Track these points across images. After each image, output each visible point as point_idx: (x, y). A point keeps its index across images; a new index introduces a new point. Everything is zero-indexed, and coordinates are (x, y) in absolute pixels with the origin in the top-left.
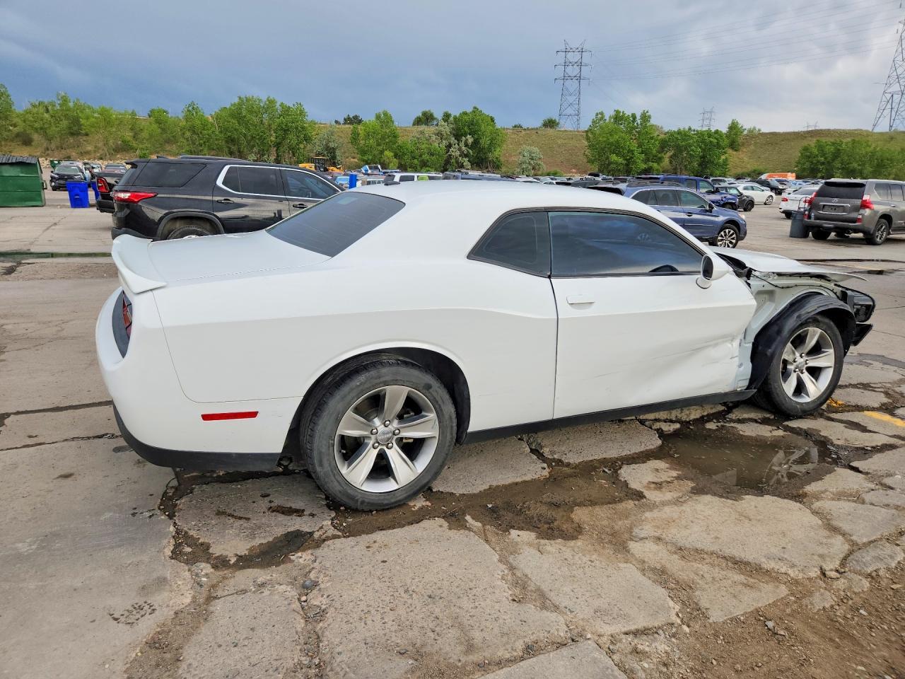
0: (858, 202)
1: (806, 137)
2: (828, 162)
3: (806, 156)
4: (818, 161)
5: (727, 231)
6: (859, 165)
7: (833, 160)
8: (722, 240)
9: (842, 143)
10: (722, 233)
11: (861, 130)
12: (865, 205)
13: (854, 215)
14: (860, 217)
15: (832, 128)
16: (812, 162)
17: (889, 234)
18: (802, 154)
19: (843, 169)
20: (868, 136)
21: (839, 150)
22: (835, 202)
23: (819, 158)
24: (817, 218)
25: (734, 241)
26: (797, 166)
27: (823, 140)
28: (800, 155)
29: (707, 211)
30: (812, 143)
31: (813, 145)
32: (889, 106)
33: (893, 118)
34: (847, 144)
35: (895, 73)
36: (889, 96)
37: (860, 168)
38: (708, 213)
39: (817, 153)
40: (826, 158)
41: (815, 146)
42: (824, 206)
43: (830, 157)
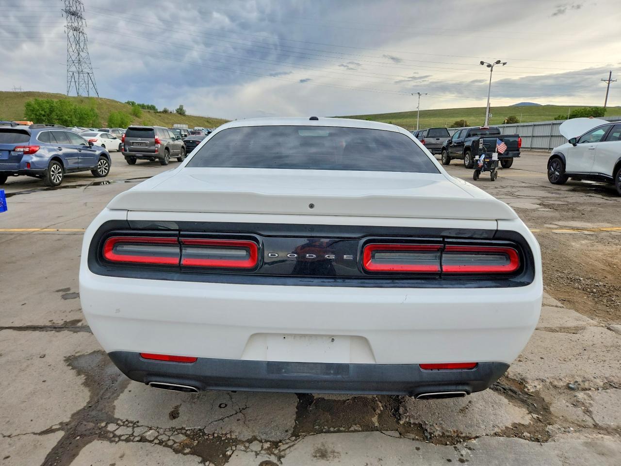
0: (153, 140)
1: (24, 96)
2: (48, 115)
3: (31, 110)
4: (41, 114)
5: (102, 161)
6: (69, 117)
7: (51, 113)
8: (100, 168)
9: (53, 102)
10: (100, 163)
11: (61, 94)
12: (157, 142)
13: (152, 148)
14: (157, 149)
15: (41, 91)
16: (36, 115)
17: (169, 158)
18: (27, 108)
19: (59, 119)
20: (66, 98)
21: (52, 107)
22: (139, 140)
23: (41, 112)
24: (130, 151)
25: (107, 168)
26: (25, 117)
27: (40, 99)
28: (25, 108)
29: (88, 147)
30: (31, 100)
31: (33, 102)
32: (73, 80)
33: (77, 88)
34: (56, 103)
35: (70, 59)
36: (71, 73)
37: (69, 119)
38: (88, 149)
39: (38, 108)
40: (45, 112)
41: (35, 103)
42: (133, 143)
43: (47, 111)
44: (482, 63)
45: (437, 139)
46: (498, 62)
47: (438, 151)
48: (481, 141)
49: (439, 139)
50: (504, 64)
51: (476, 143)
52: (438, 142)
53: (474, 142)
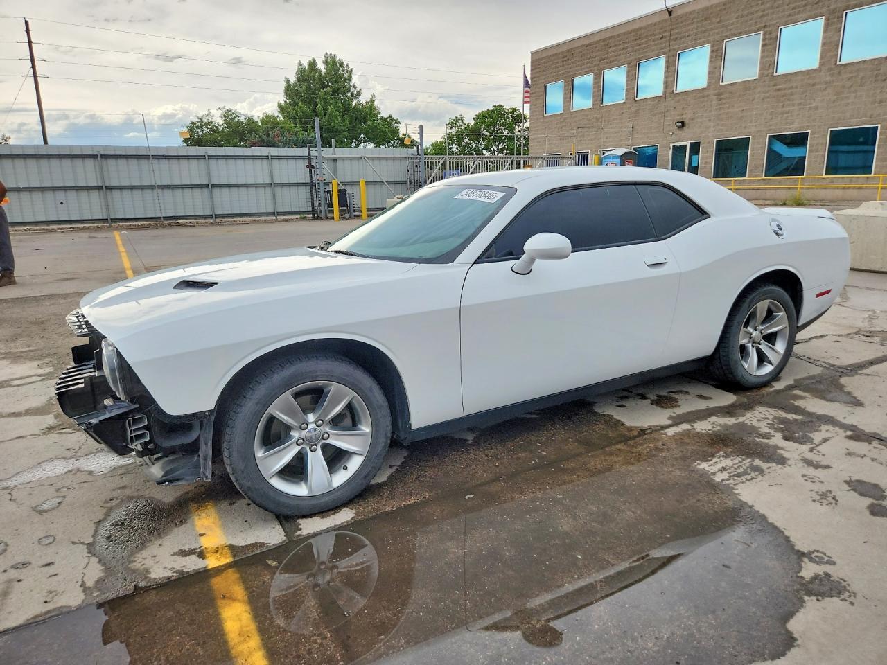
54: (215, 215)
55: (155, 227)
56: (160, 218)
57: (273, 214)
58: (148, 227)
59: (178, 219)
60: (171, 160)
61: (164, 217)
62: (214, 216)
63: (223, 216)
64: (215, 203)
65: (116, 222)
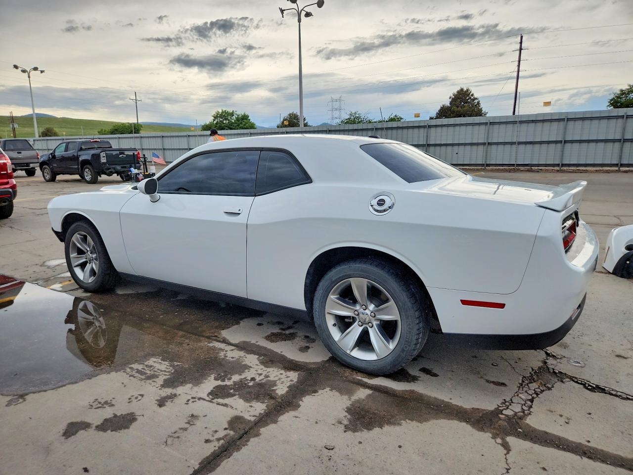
44: (16, 67)
45: (18, 153)
46: (36, 69)
47: (23, 166)
48: (103, 154)
49: (20, 153)
50: (42, 72)
51: (96, 157)
52: (20, 156)
53: (93, 155)
54: (562, 164)
55: (514, 171)
56: (514, 165)
57: (616, 165)
58: (510, 171)
59: (532, 166)
60: (537, 123)
61: (517, 165)
62: (560, 165)
63: (569, 165)
64: (564, 155)
65: (489, 166)
